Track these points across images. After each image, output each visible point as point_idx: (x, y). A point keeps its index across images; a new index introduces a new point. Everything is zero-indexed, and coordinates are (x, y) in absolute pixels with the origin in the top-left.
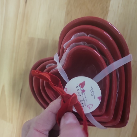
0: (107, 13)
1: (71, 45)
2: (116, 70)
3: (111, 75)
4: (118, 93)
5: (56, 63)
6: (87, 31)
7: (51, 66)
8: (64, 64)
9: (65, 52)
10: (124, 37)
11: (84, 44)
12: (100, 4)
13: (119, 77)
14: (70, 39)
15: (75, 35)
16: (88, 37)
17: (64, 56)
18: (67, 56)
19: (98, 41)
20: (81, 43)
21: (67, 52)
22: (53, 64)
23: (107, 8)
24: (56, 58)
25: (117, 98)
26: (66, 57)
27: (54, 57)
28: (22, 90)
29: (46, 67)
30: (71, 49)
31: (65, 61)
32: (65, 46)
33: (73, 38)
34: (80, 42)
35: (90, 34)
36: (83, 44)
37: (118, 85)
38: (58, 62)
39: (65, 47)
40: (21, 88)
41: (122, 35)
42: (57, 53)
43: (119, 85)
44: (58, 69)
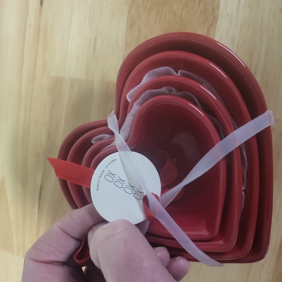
0: (215, 20)
1: (143, 94)
2: (240, 147)
3: (229, 158)
4: (244, 191)
5: (112, 133)
6: (175, 64)
7: (102, 139)
8: (129, 136)
9: (131, 109)
10: (252, 71)
11: (171, 91)
12: (199, 3)
13: (246, 159)
14: (140, 82)
15: (151, 72)
16: (177, 75)
17: (129, 119)
18: (134, 118)
19: (198, 84)
20: (164, 89)
21: (135, 109)
22: (108, 136)
23: (213, 9)
24: (112, 123)
25: (243, 202)
26: (133, 120)
27: (107, 120)
28: (41, 187)
29: (93, 142)
30: (142, 104)
31: (131, 128)
32: (131, 97)
33: (146, 80)
34: (161, 87)
35: (181, 69)
36: (167, 92)
37: (245, 176)
38: (116, 132)
39: (129, 100)
40: (39, 184)
41: (249, 67)
42: (113, 112)
43: (247, 174)
44: (117, 146)
